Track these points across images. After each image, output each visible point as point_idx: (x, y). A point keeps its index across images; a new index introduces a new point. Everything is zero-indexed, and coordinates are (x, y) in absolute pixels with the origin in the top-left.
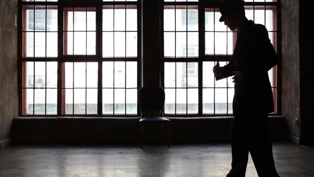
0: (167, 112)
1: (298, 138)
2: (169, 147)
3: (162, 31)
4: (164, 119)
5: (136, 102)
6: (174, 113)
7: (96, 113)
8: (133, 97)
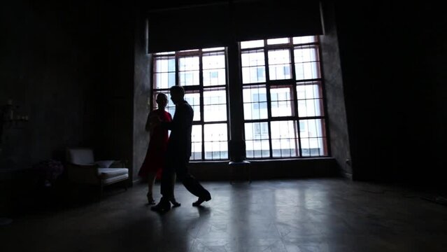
0: (248, 156)
1: (351, 175)
2: (251, 182)
3: (242, 103)
4: (246, 162)
5: (227, 150)
6: (252, 157)
7: (201, 158)
8: (224, 147)
